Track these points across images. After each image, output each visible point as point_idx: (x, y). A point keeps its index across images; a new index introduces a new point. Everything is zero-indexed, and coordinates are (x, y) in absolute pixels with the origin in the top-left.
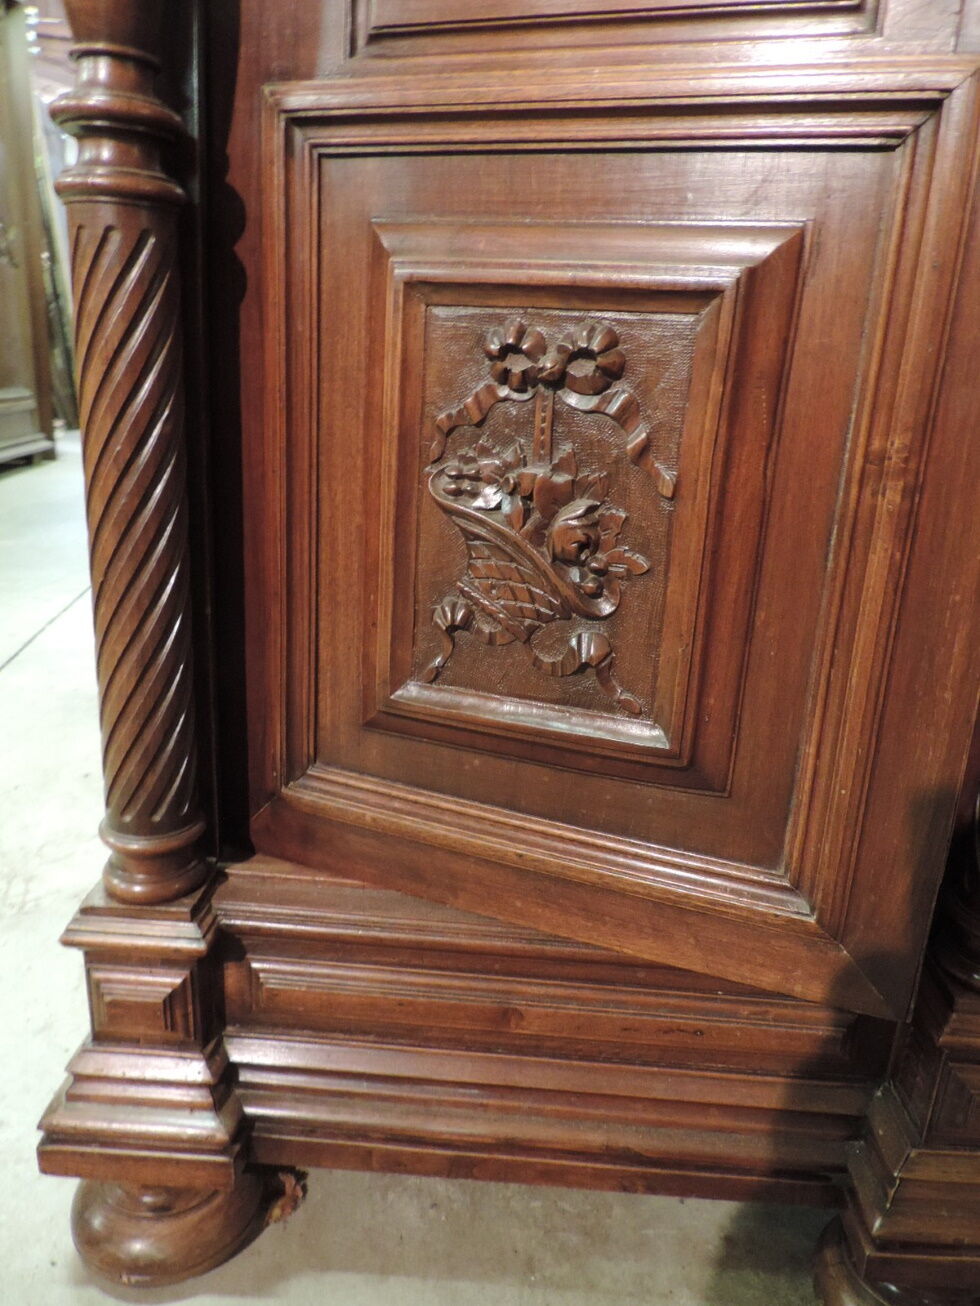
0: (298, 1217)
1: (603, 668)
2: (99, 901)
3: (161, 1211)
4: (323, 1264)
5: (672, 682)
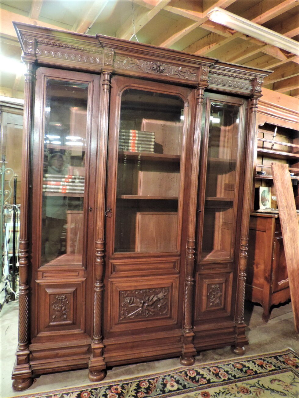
0: (36, 383)
1: (67, 318)
2: (18, 350)
3: (23, 382)
4: (40, 385)
5: (72, 318)
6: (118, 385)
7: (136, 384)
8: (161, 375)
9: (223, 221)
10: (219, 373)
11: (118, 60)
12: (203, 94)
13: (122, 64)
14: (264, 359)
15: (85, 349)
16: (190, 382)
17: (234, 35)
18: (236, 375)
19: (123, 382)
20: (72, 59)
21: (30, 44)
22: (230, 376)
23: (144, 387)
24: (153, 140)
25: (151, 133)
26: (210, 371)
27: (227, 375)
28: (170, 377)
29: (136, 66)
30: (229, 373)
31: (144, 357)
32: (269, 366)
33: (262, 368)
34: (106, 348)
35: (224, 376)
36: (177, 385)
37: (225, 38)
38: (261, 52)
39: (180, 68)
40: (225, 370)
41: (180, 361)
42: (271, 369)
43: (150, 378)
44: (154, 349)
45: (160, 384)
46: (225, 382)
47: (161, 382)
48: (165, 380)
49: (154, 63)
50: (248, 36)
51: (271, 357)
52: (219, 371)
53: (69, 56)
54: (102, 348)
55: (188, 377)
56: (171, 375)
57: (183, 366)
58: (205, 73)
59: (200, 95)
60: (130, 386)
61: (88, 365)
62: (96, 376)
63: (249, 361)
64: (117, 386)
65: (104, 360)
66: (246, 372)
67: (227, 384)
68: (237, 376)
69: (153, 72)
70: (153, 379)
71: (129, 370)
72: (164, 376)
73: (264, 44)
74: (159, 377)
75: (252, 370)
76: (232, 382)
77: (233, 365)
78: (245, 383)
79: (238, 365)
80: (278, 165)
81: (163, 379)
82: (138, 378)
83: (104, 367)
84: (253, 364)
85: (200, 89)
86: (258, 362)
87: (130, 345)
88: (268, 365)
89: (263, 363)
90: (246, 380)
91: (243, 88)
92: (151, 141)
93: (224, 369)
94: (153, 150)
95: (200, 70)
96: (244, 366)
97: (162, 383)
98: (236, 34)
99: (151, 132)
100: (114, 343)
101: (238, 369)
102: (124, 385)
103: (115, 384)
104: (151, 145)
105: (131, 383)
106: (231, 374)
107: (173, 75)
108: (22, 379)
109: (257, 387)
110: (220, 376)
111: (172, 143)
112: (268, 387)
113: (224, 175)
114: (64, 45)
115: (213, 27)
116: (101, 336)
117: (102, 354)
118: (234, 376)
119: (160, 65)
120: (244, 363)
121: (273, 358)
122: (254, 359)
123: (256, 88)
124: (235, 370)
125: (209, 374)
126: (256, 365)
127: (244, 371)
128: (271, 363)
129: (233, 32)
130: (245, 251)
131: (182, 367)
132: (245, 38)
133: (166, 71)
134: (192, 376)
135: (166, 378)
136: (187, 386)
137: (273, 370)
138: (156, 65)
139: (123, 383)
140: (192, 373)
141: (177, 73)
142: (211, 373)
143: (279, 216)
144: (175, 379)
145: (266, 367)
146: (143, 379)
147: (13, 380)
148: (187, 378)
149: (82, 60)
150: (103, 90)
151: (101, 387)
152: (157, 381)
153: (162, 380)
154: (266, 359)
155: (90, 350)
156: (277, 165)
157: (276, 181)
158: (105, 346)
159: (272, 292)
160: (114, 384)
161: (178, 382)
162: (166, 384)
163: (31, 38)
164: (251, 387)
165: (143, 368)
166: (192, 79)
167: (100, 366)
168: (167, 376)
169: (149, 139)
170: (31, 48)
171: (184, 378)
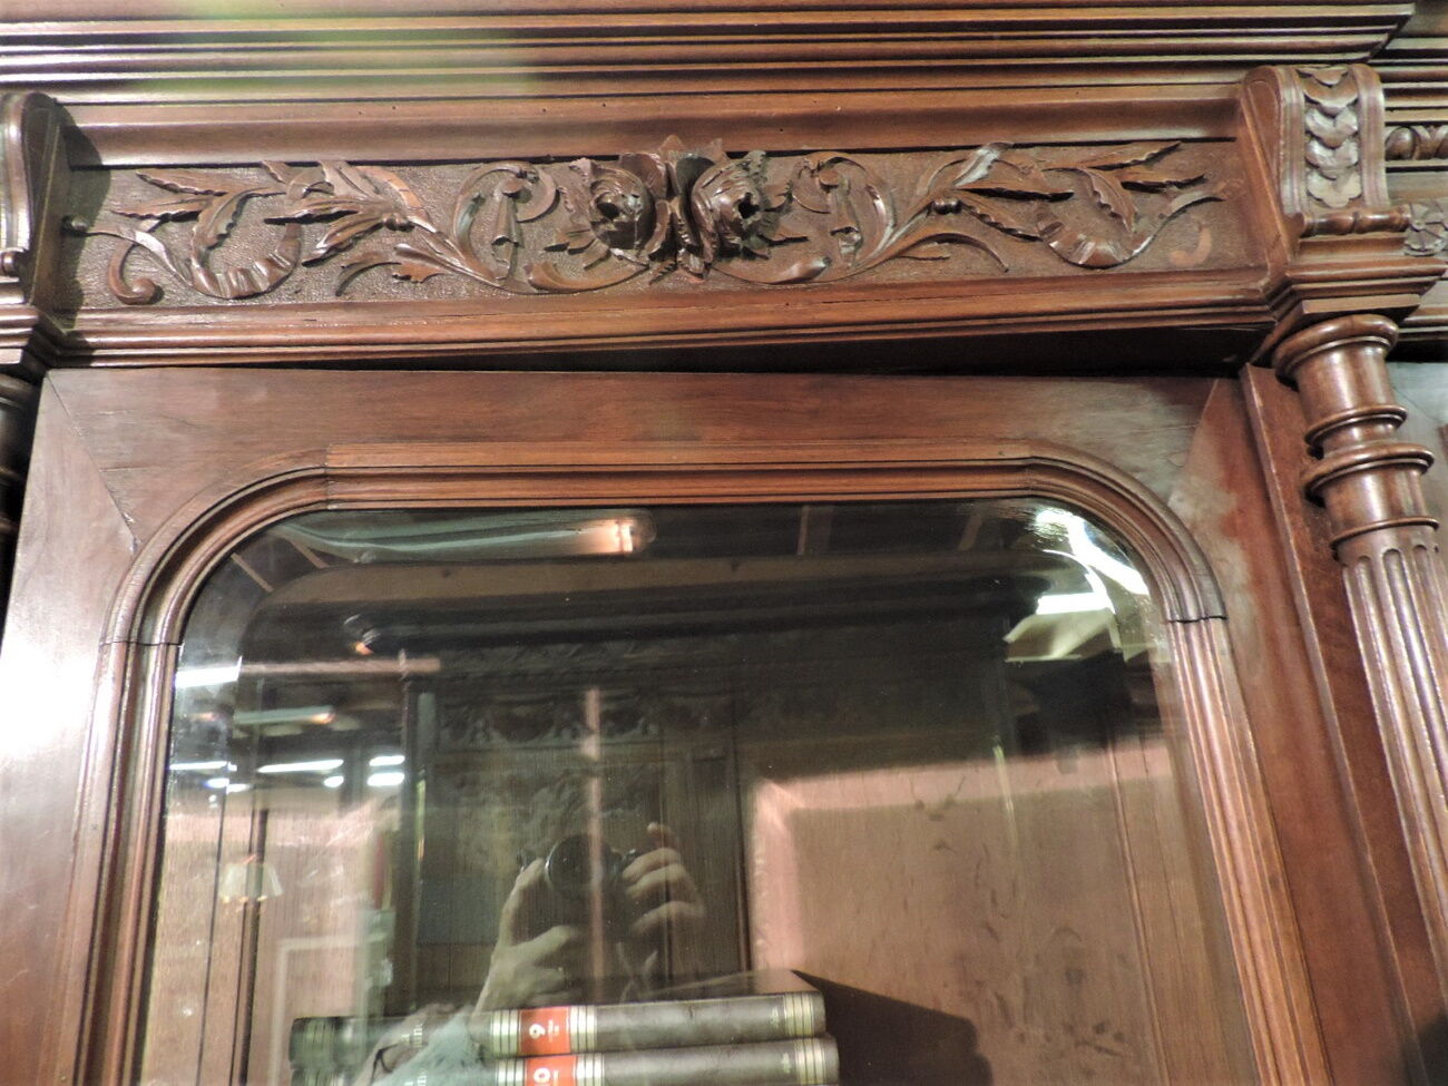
12: (1381, 400)
39: (982, 163)
58: (1331, 146)
59: (1342, 426)
85: (1318, 350)
107: (902, 254)
133: (793, 222)
141: (947, 225)
166: (1178, 258)
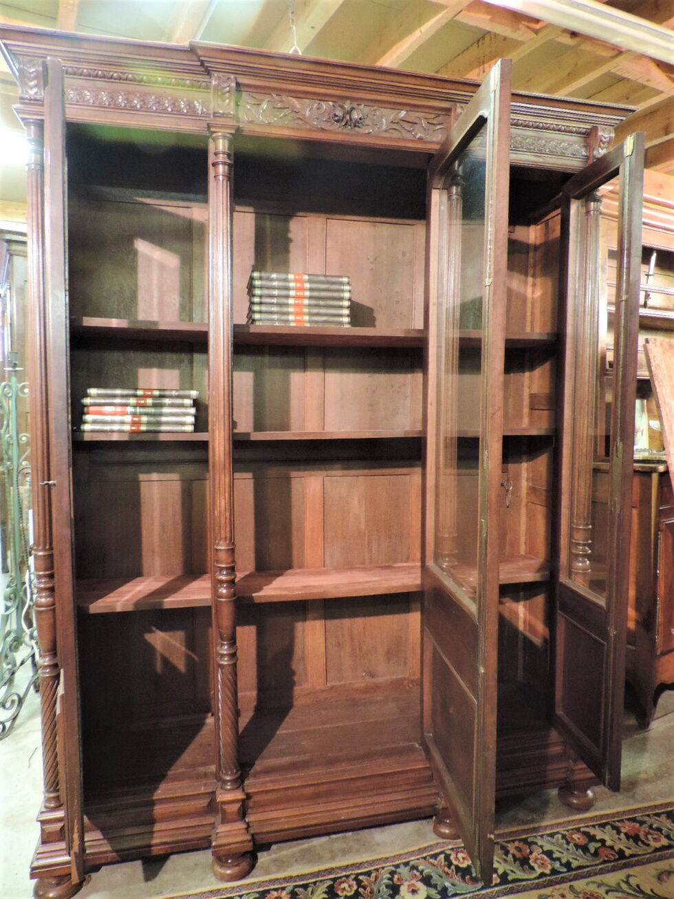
2: (44, 810)
3: (58, 884)
4: (98, 891)
6: (283, 889)
7: (326, 885)
8: (388, 864)
9: (530, 484)
10: (530, 857)
11: (248, 103)
13: (258, 112)
14: (642, 819)
15: (204, 802)
16: (457, 879)
17: (540, 35)
18: (571, 860)
19: (295, 881)
20: (135, 106)
21: (32, 75)
22: (557, 865)
23: (345, 893)
24: (347, 295)
25: (340, 279)
26: (507, 853)
27: (549, 861)
28: (408, 868)
29: (294, 115)
30: (554, 856)
31: (344, 821)
32: (655, 836)
33: (637, 844)
34: (252, 800)
35: (543, 865)
36: (425, 887)
37: (517, 44)
38: (609, 75)
39: (403, 114)
40: (545, 849)
41: (435, 827)
42: (658, 845)
43: (359, 871)
44: (368, 801)
45: (384, 886)
46: (544, 879)
47: (386, 881)
48: (396, 877)
49: (336, 105)
50: (574, 34)
51: (658, 815)
52: (528, 851)
53: (127, 99)
54: (243, 801)
55: (453, 867)
56: (411, 863)
57: (441, 840)
60: (312, 893)
61: (210, 842)
62: (229, 868)
63: (603, 826)
64: (280, 891)
65: (247, 829)
66: (596, 854)
67: (550, 884)
68: (575, 864)
69: (336, 126)
70: (368, 874)
71: (308, 850)
72: (393, 866)
73: (615, 53)
74: (383, 868)
75: (612, 848)
76: (563, 881)
77: (564, 837)
78: (594, 882)
79: (575, 836)
80: (661, 344)
81: (392, 873)
82: (330, 871)
83: (249, 847)
84: (615, 832)
86: (626, 828)
87: (310, 790)
88: (651, 834)
89: (640, 831)
90: (596, 874)
91: (563, 155)
92: (341, 299)
93: (541, 847)
94: (346, 320)
95: (453, 113)
96: (592, 838)
97: (390, 882)
98: (544, 32)
99: (341, 277)
100: (270, 787)
101: (577, 846)
102: (296, 890)
103: (276, 887)
104: (341, 307)
105: (315, 883)
106: (559, 859)
107: (386, 131)
108: (55, 877)
109: (624, 892)
110: (532, 864)
111: (398, 302)
112: (652, 890)
113: (527, 374)
114: (115, 75)
115: (488, 17)
116: (237, 772)
117: (243, 813)
118: (568, 865)
119: (353, 109)
120: (592, 831)
121: (663, 817)
122: (616, 819)
123: (595, 153)
124: (570, 848)
125: (505, 861)
126: (622, 836)
127: (592, 850)
128: (659, 830)
129: (537, 27)
130: (584, 556)
131: (438, 844)
132: (567, 40)
133: (367, 122)
134: (461, 866)
135: (398, 870)
136: (450, 889)
137: (664, 848)
138: (342, 107)
139: (294, 884)
140: (463, 858)
141: (395, 126)
142: (510, 857)
143: (667, 467)
144: (421, 872)
145: (647, 839)
146: (344, 874)
147: (35, 881)
148: (450, 871)
149: (161, 108)
150: (215, 177)
151: (241, 894)
152: (376, 878)
153: (389, 876)
154: (646, 819)
155: (213, 807)
156: (658, 343)
157: (656, 383)
158: (249, 796)
159: (658, 653)
160: (272, 887)
161: (427, 881)
162: (399, 886)
163: (32, 61)
164: (610, 893)
165: (344, 846)
166: (434, 139)
167: (237, 843)
168: (402, 866)
169: (336, 295)
170: (36, 86)
171: (444, 871)
